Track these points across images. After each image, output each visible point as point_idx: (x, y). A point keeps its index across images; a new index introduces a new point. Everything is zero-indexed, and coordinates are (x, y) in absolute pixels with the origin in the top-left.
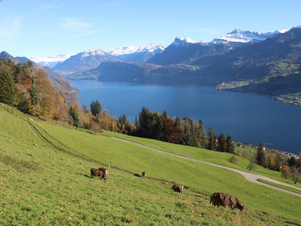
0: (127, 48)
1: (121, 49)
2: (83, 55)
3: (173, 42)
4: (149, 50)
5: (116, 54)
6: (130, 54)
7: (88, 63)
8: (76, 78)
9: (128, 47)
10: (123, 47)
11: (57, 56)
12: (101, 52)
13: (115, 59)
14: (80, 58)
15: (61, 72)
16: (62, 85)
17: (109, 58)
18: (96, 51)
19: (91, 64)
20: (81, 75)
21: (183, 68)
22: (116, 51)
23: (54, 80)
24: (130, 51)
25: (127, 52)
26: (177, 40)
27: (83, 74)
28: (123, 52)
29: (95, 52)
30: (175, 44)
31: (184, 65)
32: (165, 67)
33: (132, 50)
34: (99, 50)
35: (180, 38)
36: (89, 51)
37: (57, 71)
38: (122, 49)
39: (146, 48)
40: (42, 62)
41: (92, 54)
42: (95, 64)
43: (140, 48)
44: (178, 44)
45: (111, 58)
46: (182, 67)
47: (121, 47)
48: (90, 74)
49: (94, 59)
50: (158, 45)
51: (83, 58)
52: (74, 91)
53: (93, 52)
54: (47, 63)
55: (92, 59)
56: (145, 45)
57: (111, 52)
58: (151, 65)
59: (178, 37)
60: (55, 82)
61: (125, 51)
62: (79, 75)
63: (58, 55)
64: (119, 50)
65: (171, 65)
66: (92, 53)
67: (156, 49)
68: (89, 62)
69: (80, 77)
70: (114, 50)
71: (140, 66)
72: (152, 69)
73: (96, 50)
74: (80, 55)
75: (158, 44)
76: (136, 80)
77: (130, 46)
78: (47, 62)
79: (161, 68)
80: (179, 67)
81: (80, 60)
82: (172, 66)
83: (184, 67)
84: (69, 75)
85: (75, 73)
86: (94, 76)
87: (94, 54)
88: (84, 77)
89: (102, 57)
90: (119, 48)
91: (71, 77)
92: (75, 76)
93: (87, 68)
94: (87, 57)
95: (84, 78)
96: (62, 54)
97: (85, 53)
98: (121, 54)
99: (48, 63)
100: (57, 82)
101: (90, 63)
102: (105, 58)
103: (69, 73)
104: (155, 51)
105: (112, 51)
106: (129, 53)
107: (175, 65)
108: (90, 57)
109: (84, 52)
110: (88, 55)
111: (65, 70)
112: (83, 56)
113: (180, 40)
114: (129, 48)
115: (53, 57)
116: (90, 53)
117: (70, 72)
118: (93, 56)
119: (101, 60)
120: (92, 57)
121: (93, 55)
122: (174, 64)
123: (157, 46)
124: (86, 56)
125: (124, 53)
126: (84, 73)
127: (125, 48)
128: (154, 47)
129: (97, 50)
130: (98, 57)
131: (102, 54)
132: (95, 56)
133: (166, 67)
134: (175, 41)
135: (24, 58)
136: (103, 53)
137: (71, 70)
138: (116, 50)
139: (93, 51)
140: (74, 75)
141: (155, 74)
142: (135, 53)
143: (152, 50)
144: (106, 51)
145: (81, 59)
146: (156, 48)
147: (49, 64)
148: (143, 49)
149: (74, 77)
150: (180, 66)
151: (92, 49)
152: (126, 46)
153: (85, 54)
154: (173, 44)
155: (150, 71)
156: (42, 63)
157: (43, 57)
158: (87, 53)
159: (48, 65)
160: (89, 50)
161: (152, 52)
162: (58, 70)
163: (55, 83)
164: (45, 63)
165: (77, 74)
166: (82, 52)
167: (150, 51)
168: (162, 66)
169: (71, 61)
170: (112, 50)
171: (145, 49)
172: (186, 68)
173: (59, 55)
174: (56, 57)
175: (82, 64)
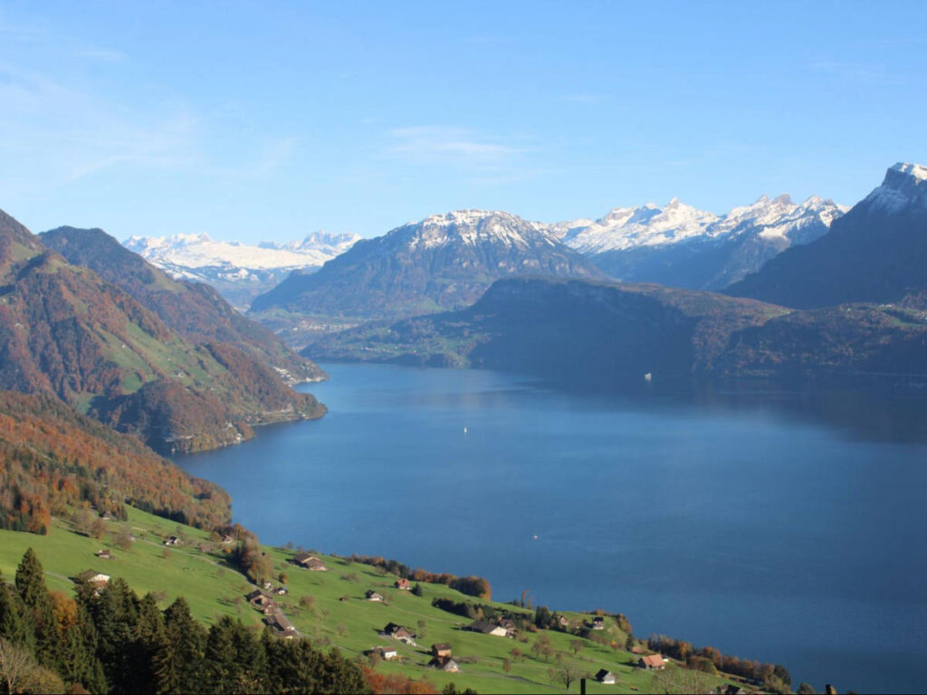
0: (656, 217)
1: (625, 219)
2: (417, 240)
3: (876, 189)
4: (761, 228)
5: (596, 242)
6: (669, 246)
7: (440, 281)
8: (358, 355)
9: (659, 212)
10: (637, 211)
11: (307, 240)
12: (511, 227)
13: (582, 271)
14: (399, 255)
15: (295, 321)
16: (236, 376)
17: (550, 263)
18: (482, 224)
19: (451, 289)
20: (388, 340)
21: (903, 325)
22: (598, 229)
23: (198, 349)
24: (670, 233)
25: (654, 236)
26: (897, 178)
27: (397, 335)
28: (635, 236)
29: (478, 228)
30: (884, 200)
31: (909, 311)
32: (806, 318)
33: (682, 228)
34: (501, 220)
35: (911, 167)
36: (446, 223)
37: (278, 315)
38: (630, 221)
39: (754, 219)
40: (219, 265)
41: (461, 238)
42: (471, 287)
43: (725, 217)
44: (899, 200)
45: (560, 260)
46: (896, 322)
47: (627, 211)
48: (429, 336)
49: (472, 262)
50: (814, 207)
51: (413, 255)
52: (290, 409)
53: (464, 225)
54: (244, 273)
55: (461, 264)
56: (751, 205)
57: (573, 233)
58: (742, 306)
59: (900, 165)
60: (202, 357)
61: (643, 227)
62: (376, 338)
63: (313, 239)
64: (612, 223)
65: (841, 309)
66: (462, 229)
67: (803, 228)
68: (444, 277)
69: (380, 349)
70: (588, 223)
71: (682, 307)
72: (740, 325)
73: (483, 215)
74: (401, 236)
75: (815, 200)
76: (648, 376)
77: (676, 206)
78: (248, 270)
79: (788, 320)
80: (878, 322)
81: (395, 265)
82: (849, 311)
83: (909, 319)
84: (327, 337)
85: (359, 330)
86: (446, 346)
87: (470, 237)
88: (394, 350)
89: (514, 253)
90: (614, 216)
91: (336, 345)
92: (357, 340)
93: (428, 306)
94: (436, 251)
95: (397, 354)
96: (334, 234)
97: (427, 228)
98: (624, 244)
99: (251, 271)
100: (209, 361)
101: (446, 281)
102: (525, 262)
103: (335, 328)
104: (790, 234)
105: (580, 230)
106: (661, 239)
107: (864, 308)
108: (450, 253)
109: (422, 223)
110: (439, 240)
111: (318, 312)
112: (413, 245)
113: (913, 178)
114: (666, 219)
115: (285, 247)
116: (452, 230)
117: (340, 322)
118: (466, 247)
119: (502, 270)
120: (460, 250)
121: (467, 241)
122: (855, 305)
123: (808, 212)
124: (429, 243)
125: (637, 242)
126: (403, 330)
127: (645, 216)
128: (793, 215)
129: (488, 219)
130: (489, 250)
131: (511, 239)
132: (476, 249)
133: (812, 319)
134: (883, 184)
135: (97, 232)
136: (519, 232)
137: (346, 315)
138: (598, 221)
139: (468, 221)
140: (353, 335)
141: (751, 352)
142: (694, 242)
143: (779, 232)
144: (537, 227)
145: (402, 260)
146: (804, 220)
147: (255, 277)
148: (733, 224)
149: (351, 347)
150: (889, 312)
151: (465, 211)
152: (651, 206)
153: (424, 236)
154: (876, 197)
155: (726, 336)
156: (221, 270)
157: (237, 244)
158: (435, 233)
159: (247, 280)
160: (450, 217)
161: (777, 240)
162: (286, 308)
163: (201, 362)
164: (237, 270)
165: (370, 333)
166: (414, 222)
167: (768, 233)
168: (793, 310)
169: (352, 268)
170: (580, 223)
171: (744, 224)
172: (915, 326)
173: (317, 235)
174: (298, 249)
175: (407, 286)
